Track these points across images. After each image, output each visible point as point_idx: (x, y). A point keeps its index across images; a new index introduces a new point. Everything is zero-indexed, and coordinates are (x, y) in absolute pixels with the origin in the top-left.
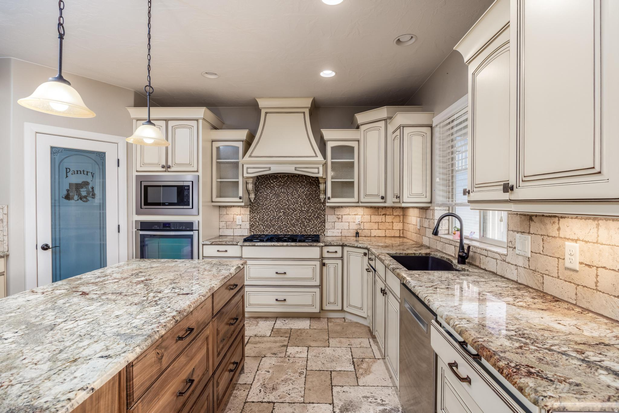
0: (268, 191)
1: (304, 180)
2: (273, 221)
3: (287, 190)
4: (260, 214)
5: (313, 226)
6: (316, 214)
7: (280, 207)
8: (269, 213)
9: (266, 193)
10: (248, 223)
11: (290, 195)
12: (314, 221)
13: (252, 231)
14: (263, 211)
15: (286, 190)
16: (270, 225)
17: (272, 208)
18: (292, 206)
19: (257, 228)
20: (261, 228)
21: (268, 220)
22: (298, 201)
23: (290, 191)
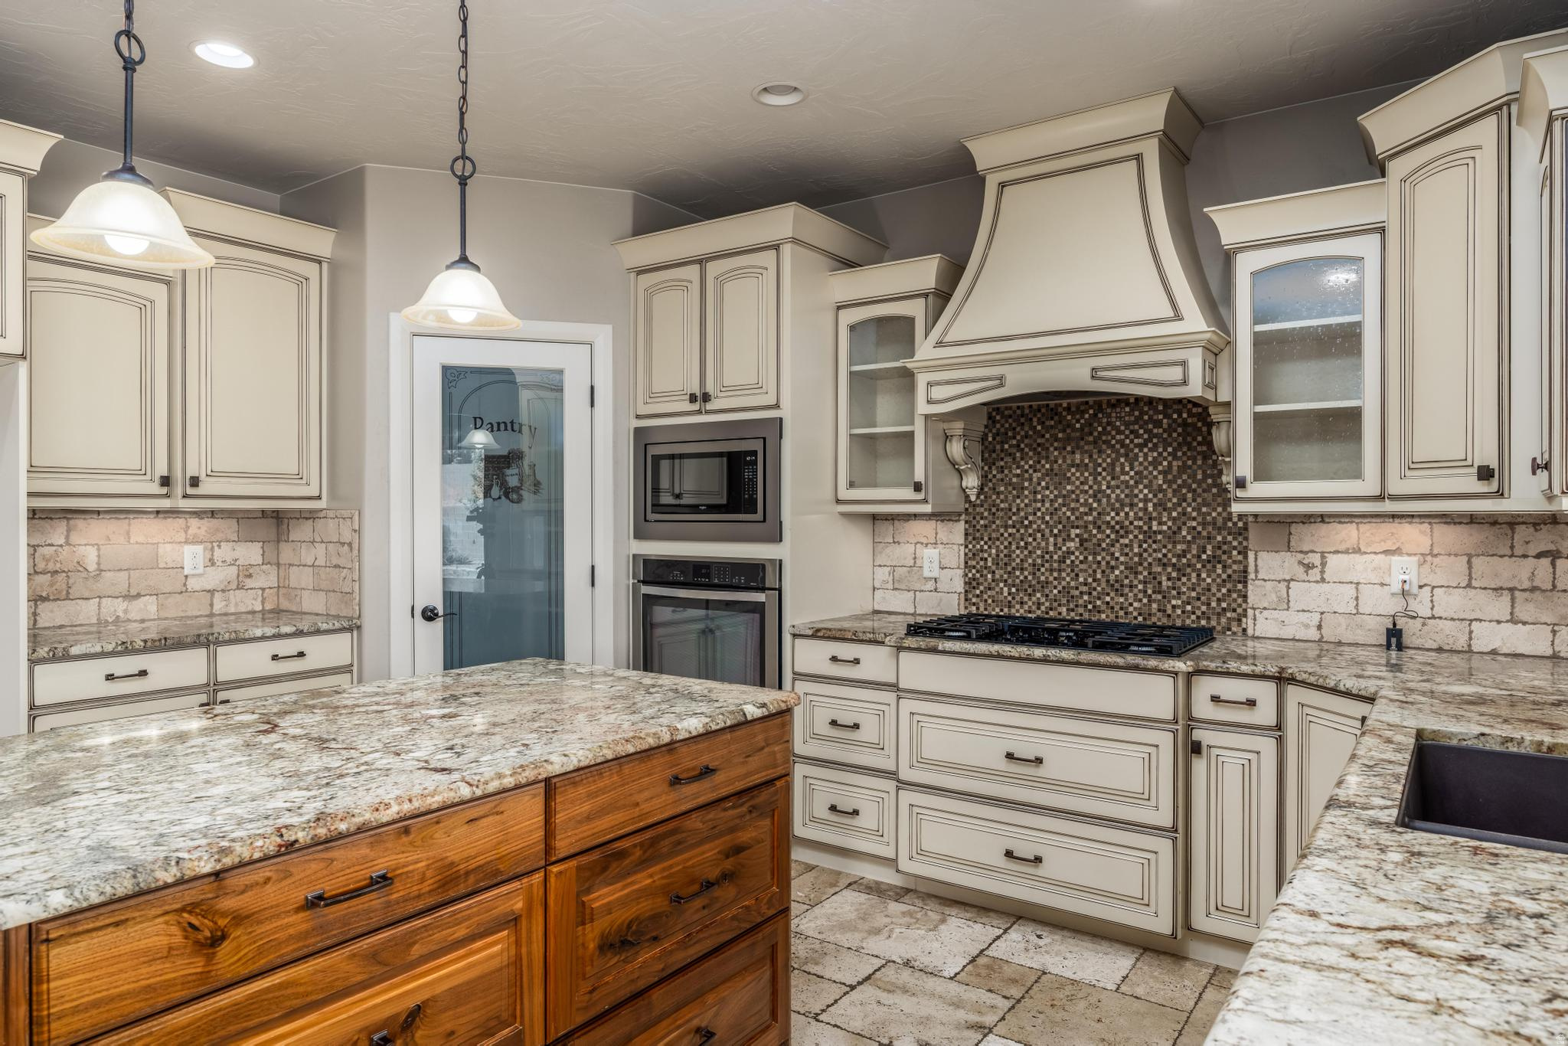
0: (1027, 463)
1: (1161, 417)
2: (1043, 570)
3: (1095, 456)
4: (998, 543)
5: (1194, 594)
6: (1209, 547)
7: (1069, 518)
8: (1030, 540)
9: (1018, 471)
10: (960, 572)
11: (1104, 474)
12: (1199, 575)
13: (974, 600)
14: (1010, 535)
15: (1091, 457)
16: (1034, 582)
17: (1039, 522)
18: (1113, 514)
19: (989, 593)
20: (1002, 593)
21: (1026, 565)
22: (1136, 496)
23: (1104, 460)
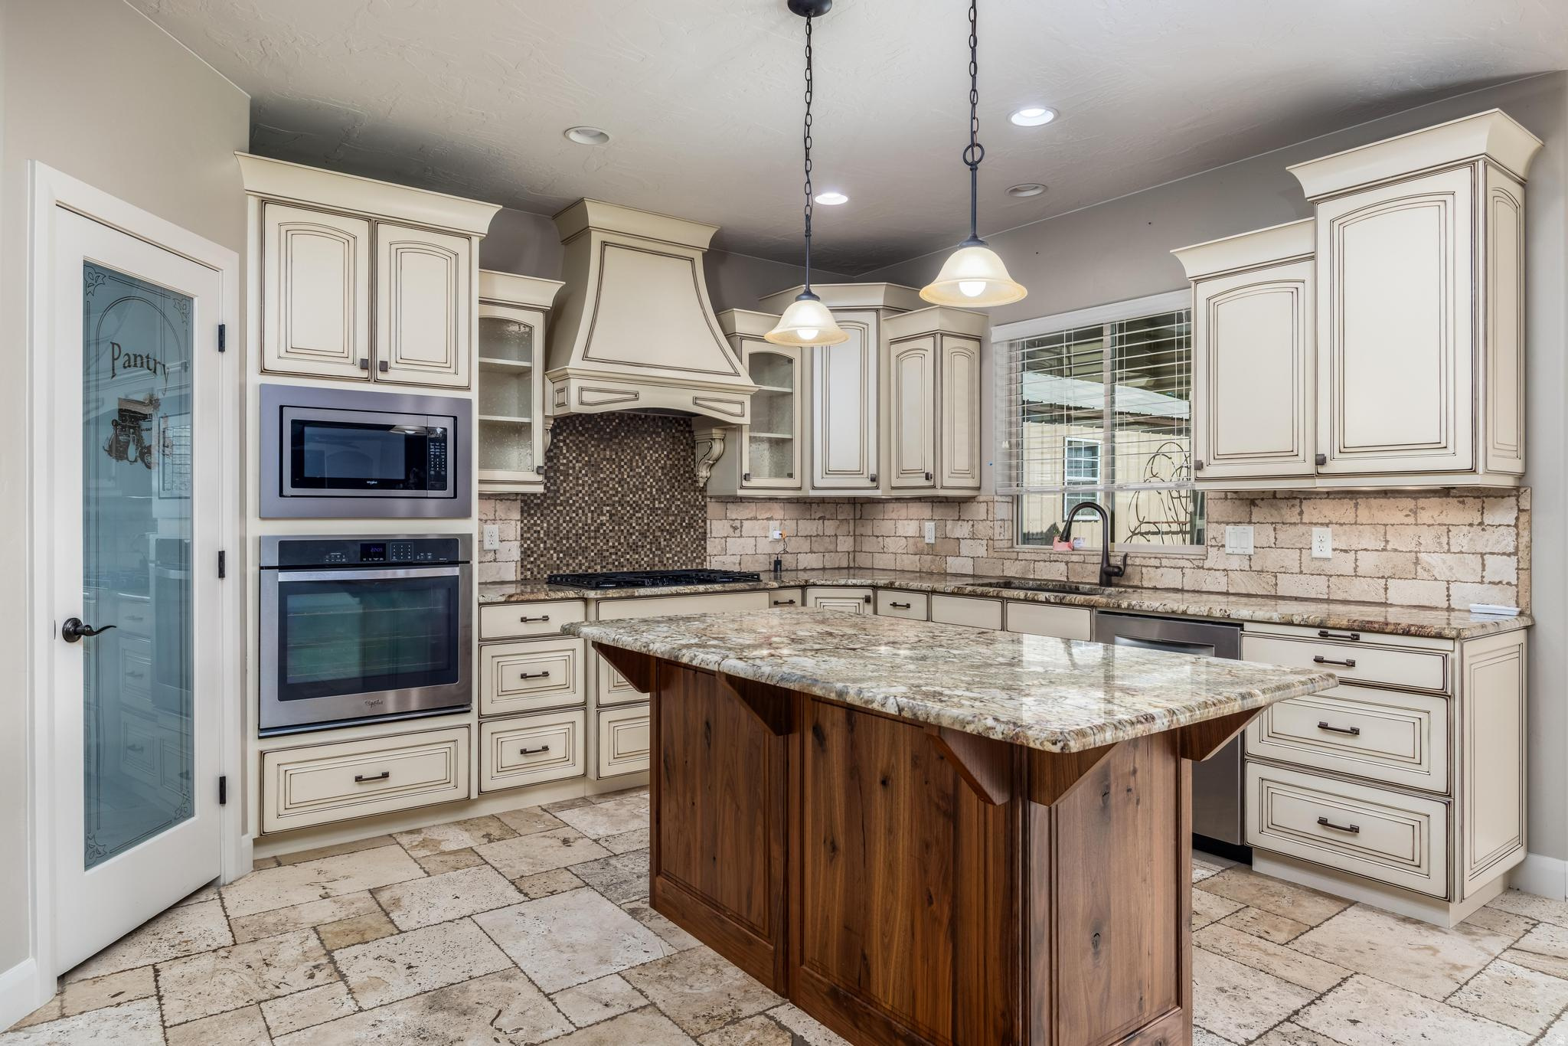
0: (571, 455)
1: (660, 430)
2: (583, 538)
3: (620, 454)
4: (548, 518)
5: (679, 549)
6: (687, 518)
7: (602, 498)
8: (574, 515)
9: (565, 461)
10: (518, 544)
11: (625, 467)
12: (681, 537)
13: (529, 566)
14: (558, 511)
15: (617, 453)
16: (577, 548)
17: (580, 501)
18: (631, 496)
19: (542, 559)
20: (552, 559)
21: (571, 535)
22: (646, 483)
23: (626, 457)
